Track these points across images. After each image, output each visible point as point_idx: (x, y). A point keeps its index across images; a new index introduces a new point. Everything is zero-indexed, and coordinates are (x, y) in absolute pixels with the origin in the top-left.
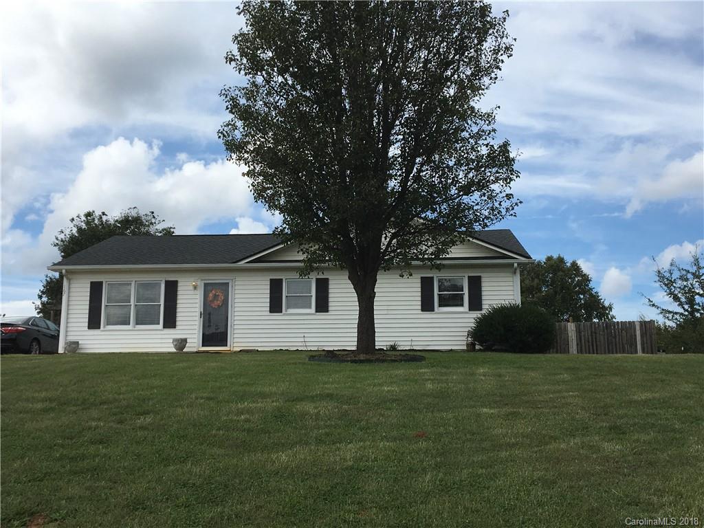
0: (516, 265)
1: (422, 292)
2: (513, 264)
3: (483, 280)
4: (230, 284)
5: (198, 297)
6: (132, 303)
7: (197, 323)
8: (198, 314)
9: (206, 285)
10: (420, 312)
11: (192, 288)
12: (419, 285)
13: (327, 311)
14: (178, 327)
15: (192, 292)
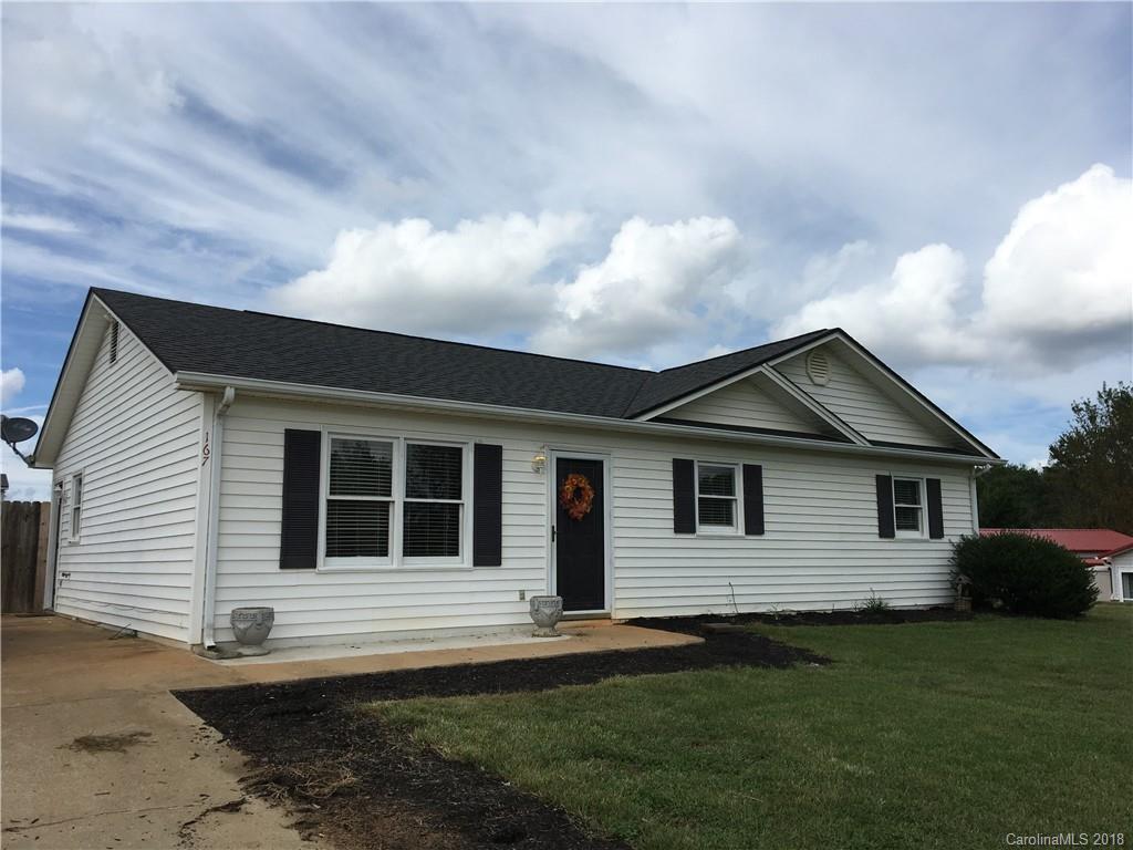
1: (878, 503)
3: (942, 486)
4: (605, 465)
5: (543, 489)
6: (398, 495)
7: (544, 553)
8: (548, 532)
9: (560, 463)
10: (877, 538)
11: (529, 467)
12: (874, 490)
13: (761, 532)
15: (532, 478)
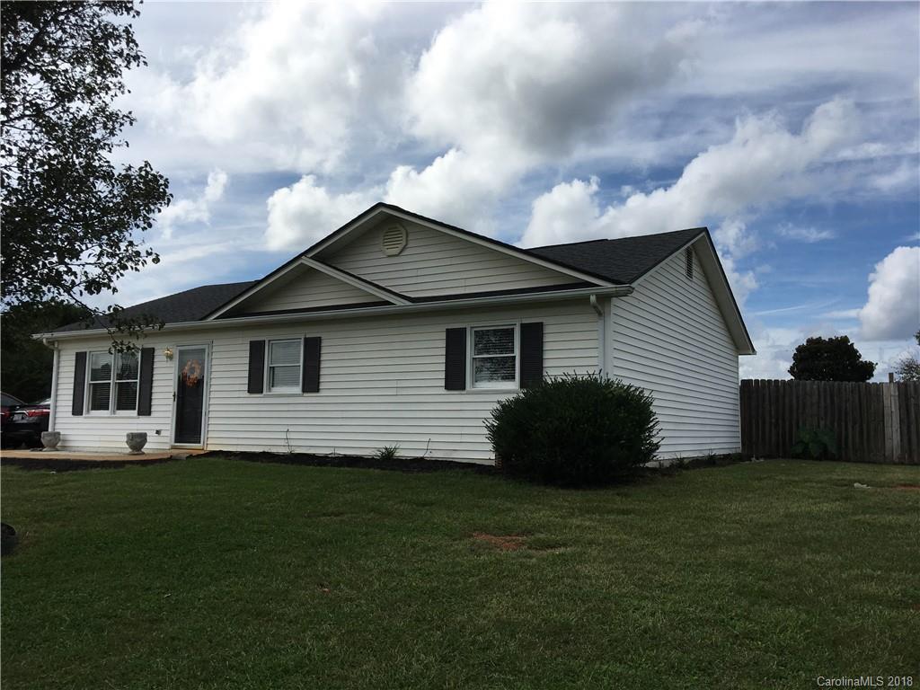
0: (593, 298)
1: (447, 355)
2: (588, 298)
3: (547, 330)
4: (207, 351)
5: (172, 370)
6: (112, 380)
7: (170, 409)
8: (171, 396)
9: (181, 353)
10: (443, 391)
11: (166, 358)
12: (443, 344)
13: (317, 390)
14: (153, 414)
15: (167, 364)
